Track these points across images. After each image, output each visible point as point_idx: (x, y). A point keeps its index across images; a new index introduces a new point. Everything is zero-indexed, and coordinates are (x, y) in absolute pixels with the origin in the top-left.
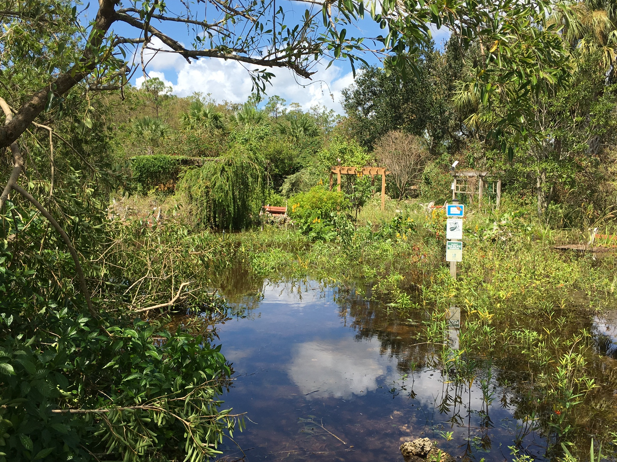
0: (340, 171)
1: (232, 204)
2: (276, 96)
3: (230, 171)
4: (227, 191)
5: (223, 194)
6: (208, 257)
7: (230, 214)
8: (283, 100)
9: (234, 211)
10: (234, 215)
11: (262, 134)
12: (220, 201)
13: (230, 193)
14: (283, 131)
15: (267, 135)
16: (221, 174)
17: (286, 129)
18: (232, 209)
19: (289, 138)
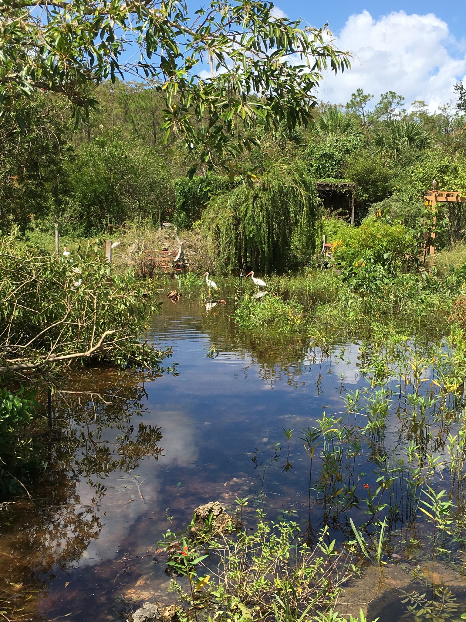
0: (436, 197)
1: (266, 240)
2: (391, 93)
3: (264, 197)
4: (261, 223)
5: (255, 227)
6: (130, 301)
7: (264, 252)
8: (400, 97)
9: (269, 250)
10: (268, 254)
11: (349, 146)
12: (251, 235)
13: (264, 226)
14: (379, 142)
15: (355, 148)
16: (254, 200)
17: (384, 139)
18: (265, 246)
19: (387, 152)
